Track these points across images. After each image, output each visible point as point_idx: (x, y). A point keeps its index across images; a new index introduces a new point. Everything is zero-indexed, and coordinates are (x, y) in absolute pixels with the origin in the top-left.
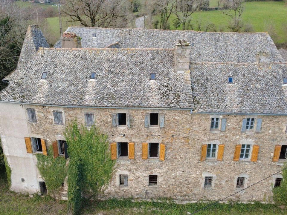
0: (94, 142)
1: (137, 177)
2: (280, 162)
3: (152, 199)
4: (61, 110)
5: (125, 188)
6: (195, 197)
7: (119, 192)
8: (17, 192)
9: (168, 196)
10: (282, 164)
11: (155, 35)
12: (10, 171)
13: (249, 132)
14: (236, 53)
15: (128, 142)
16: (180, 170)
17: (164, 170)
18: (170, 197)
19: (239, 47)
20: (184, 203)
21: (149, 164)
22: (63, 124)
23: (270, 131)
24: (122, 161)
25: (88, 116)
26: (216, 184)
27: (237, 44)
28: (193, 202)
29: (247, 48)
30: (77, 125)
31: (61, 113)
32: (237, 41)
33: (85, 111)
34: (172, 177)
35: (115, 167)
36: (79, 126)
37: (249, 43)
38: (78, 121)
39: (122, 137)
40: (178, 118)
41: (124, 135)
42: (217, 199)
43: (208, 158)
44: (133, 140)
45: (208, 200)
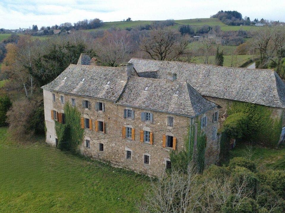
0: (75, 116)
1: (94, 143)
2: (167, 148)
3: (100, 160)
4: (63, 95)
5: (89, 150)
6: (122, 164)
7: (86, 152)
8: (48, 143)
9: (109, 160)
10: (169, 151)
11: (184, 67)
12: (46, 130)
13: (147, 122)
14: (239, 86)
15: (89, 119)
16: (114, 143)
17: (106, 141)
18: (110, 161)
19: (244, 81)
20: (116, 167)
21: (99, 135)
22: (64, 104)
23: (159, 124)
24: (87, 131)
25: (73, 100)
26: (133, 157)
27: (244, 78)
28: (120, 167)
29: (251, 82)
30: (68, 105)
31: (63, 97)
32: (244, 76)
33: (72, 97)
34: (110, 147)
35: (84, 134)
36: (69, 105)
37: (254, 78)
38: (69, 102)
39: (87, 115)
40: (111, 107)
41: (88, 114)
42: (134, 169)
43: (128, 138)
44: (92, 118)
45: (128, 168)
